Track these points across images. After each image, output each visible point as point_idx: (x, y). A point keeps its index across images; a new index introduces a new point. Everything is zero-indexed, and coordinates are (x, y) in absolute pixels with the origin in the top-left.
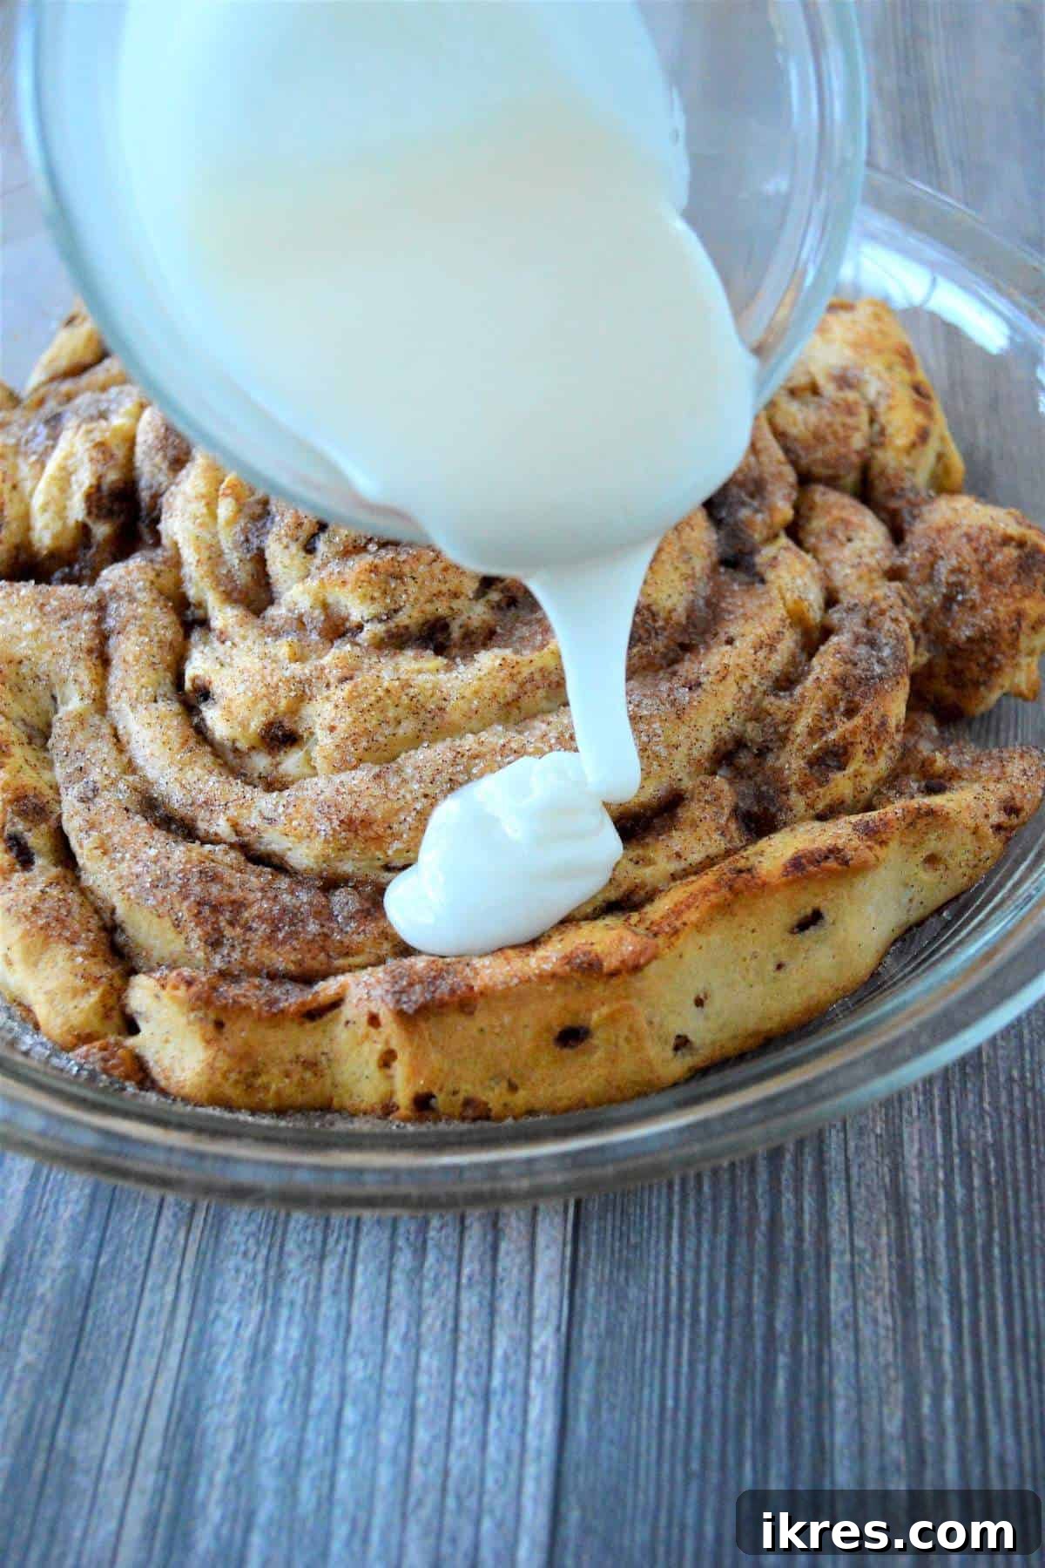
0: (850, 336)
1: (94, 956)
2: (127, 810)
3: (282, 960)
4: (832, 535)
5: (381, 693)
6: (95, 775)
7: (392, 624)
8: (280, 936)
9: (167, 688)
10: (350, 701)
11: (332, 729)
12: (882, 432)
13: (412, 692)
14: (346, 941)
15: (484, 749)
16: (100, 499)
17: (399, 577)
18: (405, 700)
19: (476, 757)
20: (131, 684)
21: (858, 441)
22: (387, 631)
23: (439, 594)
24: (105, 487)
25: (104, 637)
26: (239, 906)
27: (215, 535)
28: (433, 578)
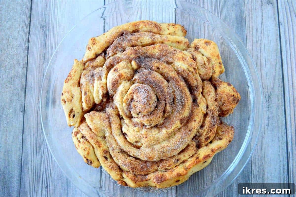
0: (210, 52)
1: (118, 171)
2: (119, 152)
3: (142, 174)
4: (207, 94)
5: (151, 140)
6: (113, 146)
7: (151, 126)
8: (141, 171)
9: (120, 132)
10: (147, 141)
11: (145, 144)
12: (214, 71)
13: (155, 138)
14: (150, 170)
15: (165, 146)
16: (104, 96)
17: (151, 121)
18: (154, 140)
19: (164, 148)
20: (115, 132)
21: (211, 74)
22: (150, 127)
23: (157, 122)
24: (104, 94)
25: (110, 123)
26: (136, 167)
27: (123, 108)
28: (156, 120)
